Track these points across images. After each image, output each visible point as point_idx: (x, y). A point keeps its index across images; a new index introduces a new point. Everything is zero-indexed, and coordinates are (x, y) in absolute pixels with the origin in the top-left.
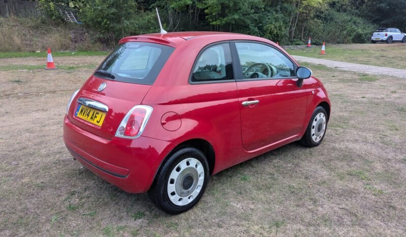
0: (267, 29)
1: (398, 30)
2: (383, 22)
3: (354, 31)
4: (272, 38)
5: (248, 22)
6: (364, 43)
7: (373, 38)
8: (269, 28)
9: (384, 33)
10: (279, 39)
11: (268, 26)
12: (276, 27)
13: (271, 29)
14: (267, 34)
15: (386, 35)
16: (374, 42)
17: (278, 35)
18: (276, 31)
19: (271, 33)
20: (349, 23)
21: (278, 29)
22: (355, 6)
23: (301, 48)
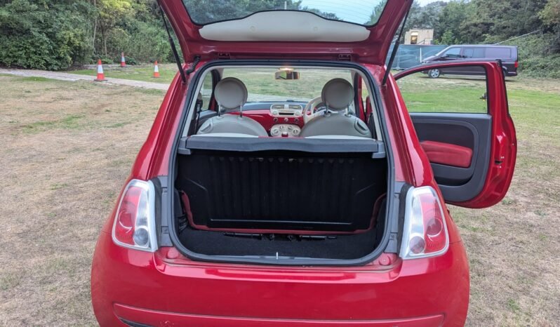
0: (63, 37)
3: (167, 47)
4: (72, 52)
5: (28, 24)
8: (65, 37)
10: (82, 55)
11: (64, 32)
12: (76, 36)
13: (70, 38)
14: (63, 46)
17: (80, 47)
18: (77, 42)
19: (70, 44)
20: (158, 36)
21: (80, 38)
22: (155, 15)
23: (115, 68)
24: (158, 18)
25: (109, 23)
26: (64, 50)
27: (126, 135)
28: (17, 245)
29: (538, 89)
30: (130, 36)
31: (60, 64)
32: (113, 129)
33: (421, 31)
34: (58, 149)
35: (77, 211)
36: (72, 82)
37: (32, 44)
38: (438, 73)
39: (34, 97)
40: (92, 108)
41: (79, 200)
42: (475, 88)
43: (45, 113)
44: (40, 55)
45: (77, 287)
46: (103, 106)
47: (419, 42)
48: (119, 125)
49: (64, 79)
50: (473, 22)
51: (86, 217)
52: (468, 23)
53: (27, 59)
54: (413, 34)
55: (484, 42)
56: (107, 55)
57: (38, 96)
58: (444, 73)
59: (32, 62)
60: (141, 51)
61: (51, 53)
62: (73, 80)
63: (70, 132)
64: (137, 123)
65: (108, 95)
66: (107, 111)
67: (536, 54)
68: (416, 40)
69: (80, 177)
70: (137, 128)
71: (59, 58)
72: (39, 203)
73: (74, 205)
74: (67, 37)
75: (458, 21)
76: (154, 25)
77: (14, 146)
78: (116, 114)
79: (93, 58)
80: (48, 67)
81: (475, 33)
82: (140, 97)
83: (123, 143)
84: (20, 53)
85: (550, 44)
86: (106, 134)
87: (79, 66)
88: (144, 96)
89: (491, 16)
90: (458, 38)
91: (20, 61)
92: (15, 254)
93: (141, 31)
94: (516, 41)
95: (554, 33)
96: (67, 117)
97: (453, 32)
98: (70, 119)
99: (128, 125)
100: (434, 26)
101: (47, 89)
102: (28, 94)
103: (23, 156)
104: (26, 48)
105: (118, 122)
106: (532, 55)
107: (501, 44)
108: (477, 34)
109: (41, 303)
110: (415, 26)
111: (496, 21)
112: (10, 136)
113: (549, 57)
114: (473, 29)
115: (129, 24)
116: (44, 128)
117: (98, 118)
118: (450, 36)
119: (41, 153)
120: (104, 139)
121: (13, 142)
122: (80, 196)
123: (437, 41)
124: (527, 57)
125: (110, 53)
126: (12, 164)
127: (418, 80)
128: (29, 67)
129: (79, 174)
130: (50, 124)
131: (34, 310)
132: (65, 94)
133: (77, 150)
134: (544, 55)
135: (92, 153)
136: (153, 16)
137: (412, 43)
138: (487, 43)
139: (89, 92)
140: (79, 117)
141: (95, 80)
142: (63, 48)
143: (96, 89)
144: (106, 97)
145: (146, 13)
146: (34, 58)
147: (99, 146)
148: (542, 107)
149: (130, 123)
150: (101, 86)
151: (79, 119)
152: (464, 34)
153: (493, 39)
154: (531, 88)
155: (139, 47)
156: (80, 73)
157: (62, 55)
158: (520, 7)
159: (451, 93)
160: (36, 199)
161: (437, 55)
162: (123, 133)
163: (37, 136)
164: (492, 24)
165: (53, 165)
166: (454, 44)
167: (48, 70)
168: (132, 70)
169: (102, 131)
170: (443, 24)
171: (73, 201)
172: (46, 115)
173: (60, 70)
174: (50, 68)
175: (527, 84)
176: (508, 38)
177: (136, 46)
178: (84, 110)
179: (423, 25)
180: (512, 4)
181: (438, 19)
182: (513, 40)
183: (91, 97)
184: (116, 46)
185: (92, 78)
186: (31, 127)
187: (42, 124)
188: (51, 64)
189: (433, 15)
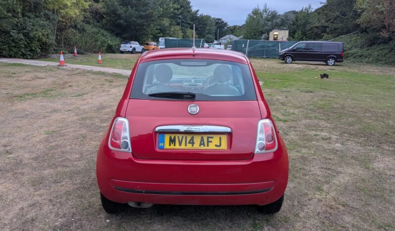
0: (34, 36)
1: (137, 43)
2: (124, 36)
3: (105, 42)
4: (41, 46)
6: (115, 53)
7: (122, 49)
9: (128, 45)
10: (47, 48)
11: (35, 33)
12: (43, 35)
13: (39, 36)
14: (34, 42)
15: (131, 47)
16: (122, 52)
17: (46, 42)
18: (44, 39)
19: (39, 40)
20: (99, 35)
21: (46, 36)
22: (96, 19)
23: (70, 57)
24: (99, 22)
25: (65, 26)
26: (35, 45)
27: (86, 101)
28: (34, 164)
29: (356, 71)
30: (80, 35)
31: (32, 55)
32: (76, 98)
33: (280, 31)
34: (43, 110)
35: (65, 146)
36: (42, 67)
37: (13, 41)
38: (291, 60)
39: (19, 77)
40: (59, 84)
41: (65, 139)
42: (315, 70)
43: (29, 87)
44: (18, 48)
45: (75, 184)
46: (67, 83)
47: (279, 39)
48: (80, 95)
49: (36, 65)
50: (315, 25)
51: (72, 149)
52: (312, 26)
53: (9, 51)
54: (275, 33)
55: (322, 39)
56: (63, 48)
57: (20, 76)
58: (295, 60)
59: (13, 53)
60: (88, 45)
61: (26, 47)
62: (43, 65)
63: (48, 100)
64: (92, 94)
65: (68, 75)
66: (70, 86)
67: (356, 47)
68: (277, 37)
69: (62, 127)
70: (92, 97)
71: (31, 50)
72: (40, 142)
73: (63, 142)
74: (37, 35)
75: (305, 25)
76: (96, 27)
77: (13, 108)
78: (76, 88)
79: (54, 50)
80: (24, 56)
81: (317, 33)
82: (90, 77)
83: (85, 106)
84: (4, 47)
85: (365, 40)
86: (73, 101)
87: (45, 56)
88: (94, 76)
89: (327, 22)
90: (305, 36)
91: (4, 52)
92: (34, 169)
93: (87, 31)
94: (343, 38)
95: (368, 33)
96: (44, 90)
97: (302, 32)
98: (46, 91)
99: (86, 95)
100: (289, 28)
101: (26, 72)
102: (13, 75)
103: (21, 115)
104: (9, 43)
105: (78, 93)
106: (353, 48)
107: (333, 41)
108: (318, 33)
109: (57, 192)
110: (276, 27)
111: (330, 25)
112: (9, 102)
113: (365, 50)
114: (316, 30)
115: (79, 26)
116: (30, 97)
117: (65, 90)
118: (300, 35)
119: (32, 113)
120: (72, 104)
121: (12, 106)
122: (65, 137)
123: (291, 38)
124: (350, 49)
125: (66, 46)
126: (15, 120)
127: (278, 65)
128: (11, 57)
129: (61, 125)
130: (34, 95)
131: (54, 195)
132: (39, 75)
133: (55, 111)
134: (362, 48)
135: (66, 113)
136: (95, 20)
137: (274, 39)
138: (324, 40)
139: (56, 74)
140: (52, 90)
141: (58, 65)
142: (34, 43)
143: (59, 71)
144: (67, 77)
145: (90, 18)
146: (14, 50)
147: (69, 109)
148: (357, 82)
149: (87, 94)
150: (63, 69)
151: (52, 92)
152: (310, 33)
153: (328, 37)
154: (352, 70)
155: (86, 42)
156: (46, 61)
157: (33, 48)
158: (346, 15)
159: (299, 73)
160: (37, 139)
161: (290, 48)
162: (83, 100)
163: (27, 102)
164: (328, 27)
165: (42, 120)
166: (303, 40)
167: (24, 58)
168: (82, 58)
169: (69, 99)
170: (295, 26)
171: (61, 140)
172: (30, 89)
173: (32, 58)
174: (25, 57)
175: (350, 67)
176: (338, 36)
177: (84, 42)
178: (54, 86)
179: (282, 27)
180: (341, 13)
181: (292, 23)
182: (342, 38)
183: (57, 77)
184: (69, 41)
185: (56, 64)
186: (22, 97)
187: (29, 95)
188: (26, 55)
189: (288, 20)
